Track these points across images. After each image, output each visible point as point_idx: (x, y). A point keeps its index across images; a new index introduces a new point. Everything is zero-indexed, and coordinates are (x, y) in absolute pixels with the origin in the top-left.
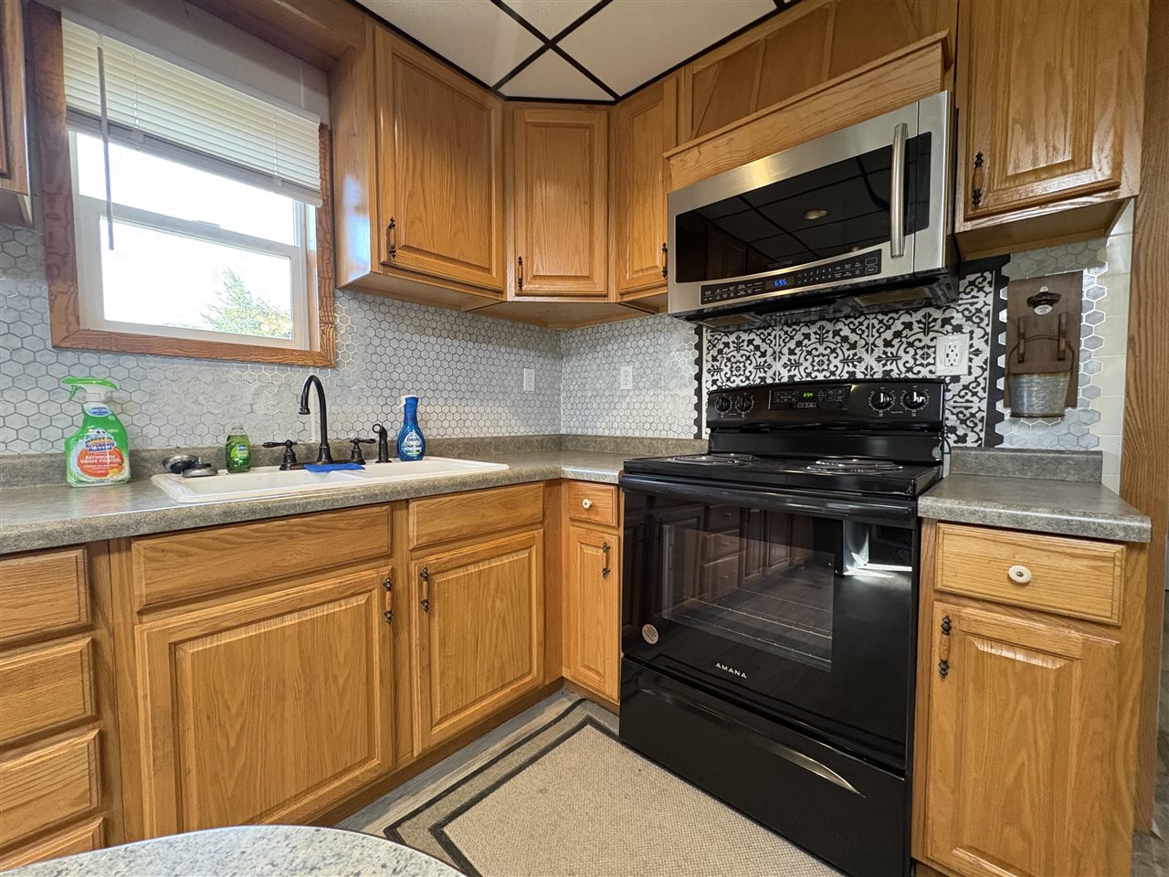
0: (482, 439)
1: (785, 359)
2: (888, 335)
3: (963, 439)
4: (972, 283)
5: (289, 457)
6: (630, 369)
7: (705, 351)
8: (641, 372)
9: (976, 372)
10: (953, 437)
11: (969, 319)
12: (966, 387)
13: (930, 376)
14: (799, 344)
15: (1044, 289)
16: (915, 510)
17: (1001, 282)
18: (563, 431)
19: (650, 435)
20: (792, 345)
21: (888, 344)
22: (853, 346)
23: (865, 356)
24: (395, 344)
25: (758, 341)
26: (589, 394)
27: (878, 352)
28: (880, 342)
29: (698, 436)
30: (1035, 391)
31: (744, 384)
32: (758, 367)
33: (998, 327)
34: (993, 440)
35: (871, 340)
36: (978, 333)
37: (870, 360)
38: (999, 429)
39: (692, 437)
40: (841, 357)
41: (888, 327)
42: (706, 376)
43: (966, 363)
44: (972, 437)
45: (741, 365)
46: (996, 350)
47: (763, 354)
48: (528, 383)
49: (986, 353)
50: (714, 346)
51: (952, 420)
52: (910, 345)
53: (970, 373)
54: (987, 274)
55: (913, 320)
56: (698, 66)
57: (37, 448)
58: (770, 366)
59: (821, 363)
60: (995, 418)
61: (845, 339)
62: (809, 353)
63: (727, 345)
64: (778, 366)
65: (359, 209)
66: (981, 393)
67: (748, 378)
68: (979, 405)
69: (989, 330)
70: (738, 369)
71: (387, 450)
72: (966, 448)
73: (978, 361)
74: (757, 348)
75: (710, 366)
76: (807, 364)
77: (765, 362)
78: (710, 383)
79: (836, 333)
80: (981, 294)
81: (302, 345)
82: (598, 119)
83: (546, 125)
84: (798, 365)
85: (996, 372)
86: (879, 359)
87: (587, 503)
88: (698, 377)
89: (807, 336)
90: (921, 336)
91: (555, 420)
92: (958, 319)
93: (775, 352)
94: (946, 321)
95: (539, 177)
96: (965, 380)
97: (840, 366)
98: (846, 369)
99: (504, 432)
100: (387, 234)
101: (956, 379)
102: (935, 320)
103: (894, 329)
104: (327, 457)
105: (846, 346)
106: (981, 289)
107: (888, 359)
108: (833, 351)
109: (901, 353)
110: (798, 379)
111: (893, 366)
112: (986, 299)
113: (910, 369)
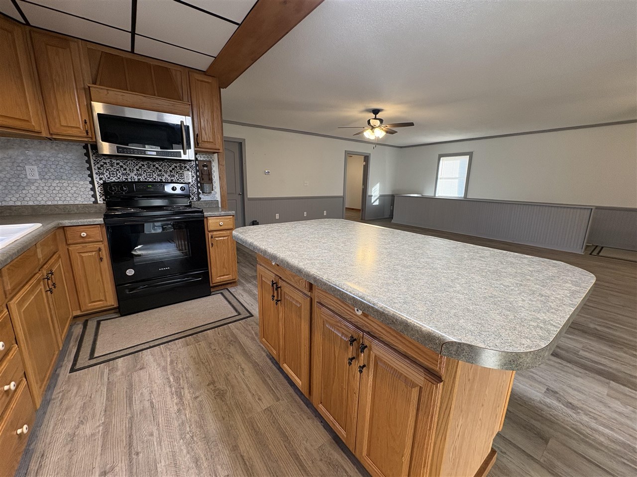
1: (135, 172)
2: (171, 169)
3: (193, 199)
6: (35, 167)
7: (93, 165)
8: (46, 170)
9: (194, 182)
10: (191, 198)
12: (192, 185)
13: (183, 182)
14: (140, 167)
15: (205, 164)
17: (196, 160)
20: (137, 167)
21: (171, 171)
22: (160, 171)
23: (164, 174)
25: (121, 164)
28: (168, 171)
29: (95, 202)
30: (206, 187)
31: (117, 181)
32: (123, 174)
33: (197, 171)
34: (199, 199)
35: (166, 170)
36: (193, 172)
37: (166, 176)
38: (200, 196)
39: (92, 203)
40: (157, 174)
41: (170, 167)
42: (95, 176)
43: (191, 179)
44: (195, 198)
45: (115, 173)
46: (197, 177)
47: (125, 169)
49: (195, 177)
50: (98, 163)
52: (177, 172)
55: (177, 166)
58: (129, 174)
59: (150, 175)
60: (199, 193)
61: (157, 168)
62: (145, 171)
63: (105, 163)
64: (132, 175)
66: (195, 187)
67: (119, 178)
68: (195, 190)
69: (195, 171)
70: (113, 174)
72: (194, 201)
73: (194, 179)
74: (122, 167)
75: (97, 171)
76: (145, 175)
77: (126, 172)
78: (98, 179)
79: (154, 166)
80: (192, 162)
84: (141, 175)
85: (198, 182)
86: (169, 176)
87: (84, 234)
88: (91, 176)
89: (143, 165)
90: (180, 170)
92: (188, 167)
93: (130, 169)
94: (185, 167)
96: (192, 183)
97: (157, 177)
101: (190, 183)
102: (183, 166)
103: (172, 167)
105: (158, 171)
107: (172, 176)
108: (154, 171)
109: (175, 175)
110: (141, 180)
111: (173, 178)
112: (194, 163)
113: (178, 180)
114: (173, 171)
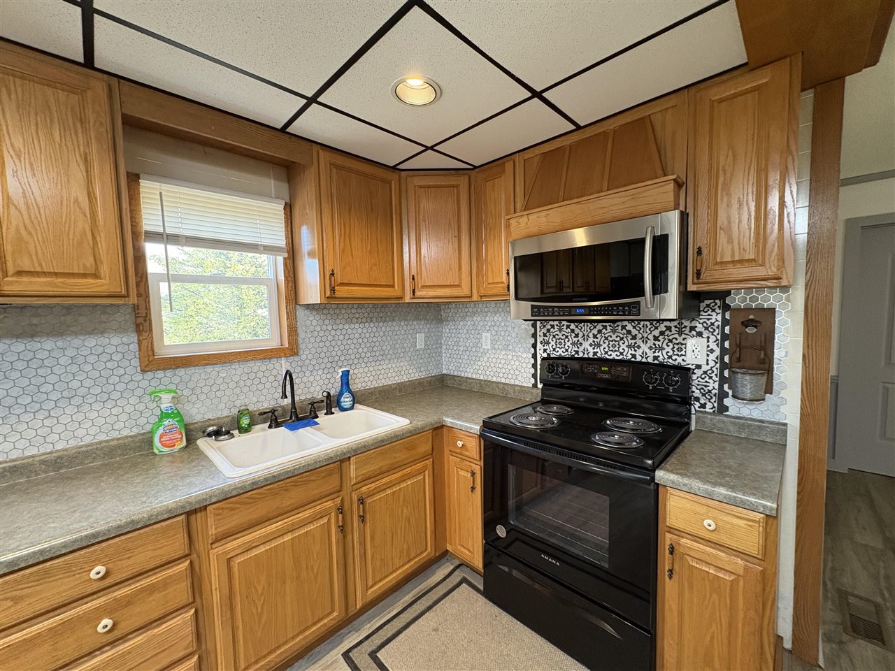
0: (390, 386)
1: (591, 340)
2: (656, 333)
3: (703, 406)
4: (708, 306)
5: (274, 420)
6: (489, 335)
7: (538, 329)
8: (496, 337)
9: (712, 364)
10: (697, 404)
11: (706, 329)
12: (705, 373)
13: (683, 363)
14: (600, 332)
15: (751, 317)
16: (653, 479)
17: (726, 308)
18: (445, 372)
19: (503, 381)
20: (595, 331)
21: (656, 338)
22: (634, 337)
23: (642, 345)
24: (333, 333)
25: (573, 327)
26: (462, 349)
27: (650, 343)
28: (651, 337)
29: (535, 385)
30: (747, 383)
31: (565, 354)
32: (573, 344)
33: (725, 337)
34: (722, 409)
35: (645, 335)
36: (712, 338)
37: (645, 348)
38: (728, 402)
39: (531, 386)
40: (626, 344)
41: (656, 328)
42: (539, 345)
43: (706, 357)
44: (709, 405)
45: (563, 341)
46: (724, 351)
47: (577, 336)
48: (420, 338)
49: (718, 352)
50: (544, 326)
51: (697, 393)
52: (670, 341)
53: (708, 364)
54: (717, 301)
55: (672, 325)
56: (528, 155)
57: (135, 431)
58: (581, 344)
59: (614, 346)
60: (722, 395)
61: (629, 332)
62: (606, 338)
63: (553, 326)
64: (586, 345)
66: (714, 378)
67: (567, 351)
68: (713, 385)
69: (719, 337)
70: (560, 343)
71: (331, 405)
72: (706, 412)
73: (713, 357)
74: (573, 331)
75: (542, 340)
76: (605, 345)
77: (578, 341)
78: (542, 351)
79: (624, 327)
80: (714, 314)
82: (463, 181)
83: (428, 187)
84: (599, 345)
85: (724, 366)
86: (651, 348)
87: (460, 444)
88: (534, 346)
89: (605, 327)
90: (677, 336)
91: (439, 363)
92: (700, 328)
93: (584, 335)
94: (692, 328)
95: (424, 221)
96: (705, 368)
97: (626, 349)
98: (630, 352)
99: (405, 379)
100: (329, 280)
101: (699, 367)
102: (685, 327)
103: (660, 329)
104: (296, 416)
105: (630, 337)
106: (713, 310)
107: (656, 349)
108: (622, 339)
109: (664, 346)
110: (599, 355)
111: (660, 354)
112: (716, 318)
113: (670, 357)
114: (661, 338)
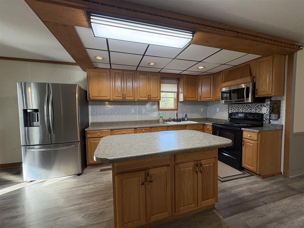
0: (195, 118)
1: (241, 109)
2: (256, 106)
3: (266, 122)
4: (267, 100)
5: (174, 120)
6: (218, 108)
7: (230, 107)
8: (220, 109)
9: (268, 113)
10: (265, 122)
11: (267, 105)
12: (266, 115)
13: (262, 113)
14: (244, 107)
15: (275, 102)
17: (271, 100)
18: (208, 117)
19: (221, 119)
20: (243, 107)
21: (256, 108)
22: (251, 108)
23: (253, 109)
24: (184, 107)
25: (238, 106)
26: (212, 112)
27: (255, 109)
28: (255, 107)
29: (229, 119)
30: (273, 116)
31: (236, 112)
32: (238, 110)
33: (270, 107)
34: (270, 122)
35: (254, 107)
36: (268, 107)
37: (253, 110)
41: (256, 105)
42: (230, 110)
43: (266, 111)
44: (267, 122)
47: (238, 108)
48: (202, 110)
49: (269, 110)
51: (264, 119)
52: (259, 108)
53: (267, 113)
54: (269, 99)
55: (259, 105)
56: (226, 71)
58: (239, 110)
59: (247, 110)
60: (270, 119)
61: (250, 106)
62: (245, 108)
63: (233, 106)
64: (240, 110)
65: (181, 93)
66: (268, 116)
68: (268, 117)
69: (269, 107)
70: (235, 110)
71: (183, 120)
72: (266, 123)
73: (268, 111)
74: (238, 107)
76: (245, 110)
78: (230, 112)
79: (249, 106)
80: (268, 102)
81: (174, 108)
82: (212, 76)
83: (204, 78)
84: (243, 110)
85: (270, 113)
86: (255, 110)
87: (208, 127)
88: (229, 110)
89: (245, 106)
90: (260, 107)
91: (206, 115)
92: (265, 105)
94: (264, 105)
95: (203, 85)
96: (266, 114)
98: (250, 111)
99: (198, 117)
100: (185, 97)
101: (265, 113)
102: (262, 105)
103: (257, 106)
104: (178, 120)
105: (250, 108)
106: (268, 101)
107: (256, 110)
108: (248, 108)
109: (258, 109)
110: (243, 112)
111: (257, 111)
112: (269, 103)
113: (259, 112)
114: (257, 107)
